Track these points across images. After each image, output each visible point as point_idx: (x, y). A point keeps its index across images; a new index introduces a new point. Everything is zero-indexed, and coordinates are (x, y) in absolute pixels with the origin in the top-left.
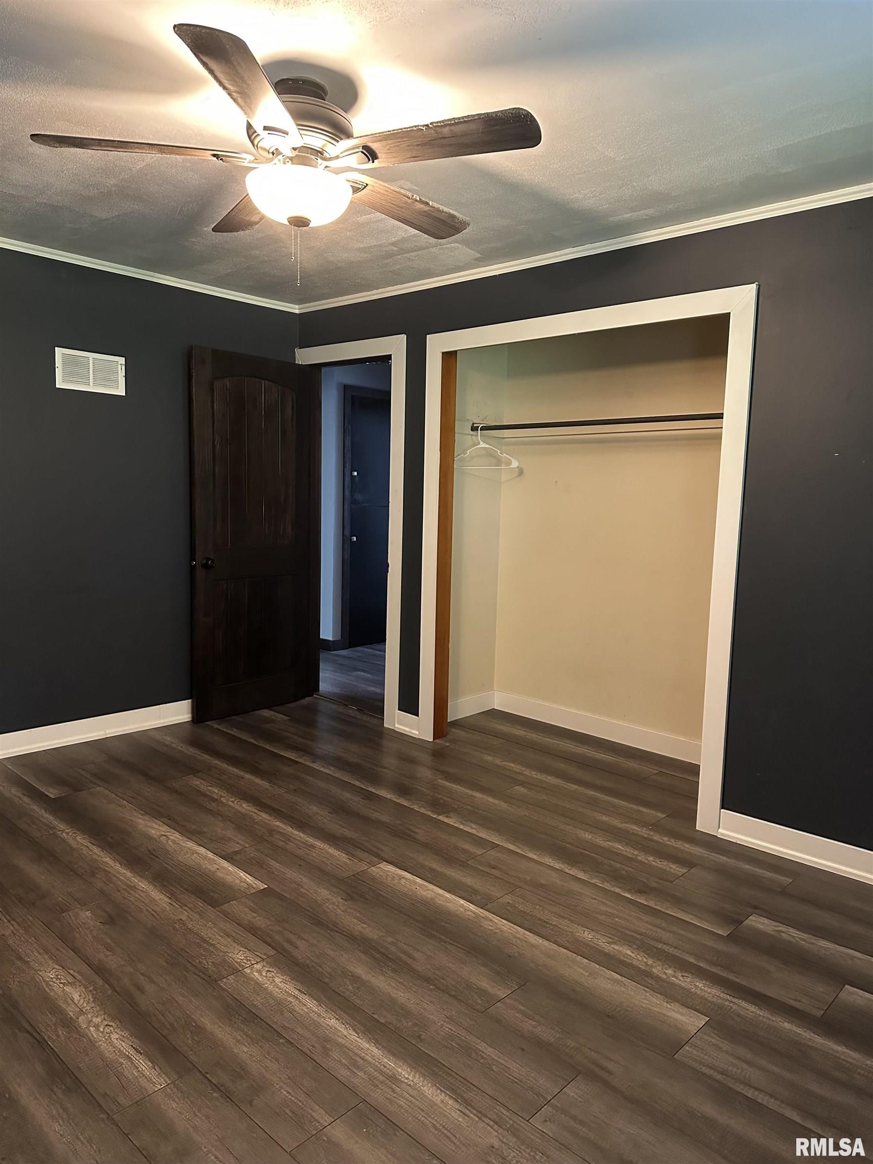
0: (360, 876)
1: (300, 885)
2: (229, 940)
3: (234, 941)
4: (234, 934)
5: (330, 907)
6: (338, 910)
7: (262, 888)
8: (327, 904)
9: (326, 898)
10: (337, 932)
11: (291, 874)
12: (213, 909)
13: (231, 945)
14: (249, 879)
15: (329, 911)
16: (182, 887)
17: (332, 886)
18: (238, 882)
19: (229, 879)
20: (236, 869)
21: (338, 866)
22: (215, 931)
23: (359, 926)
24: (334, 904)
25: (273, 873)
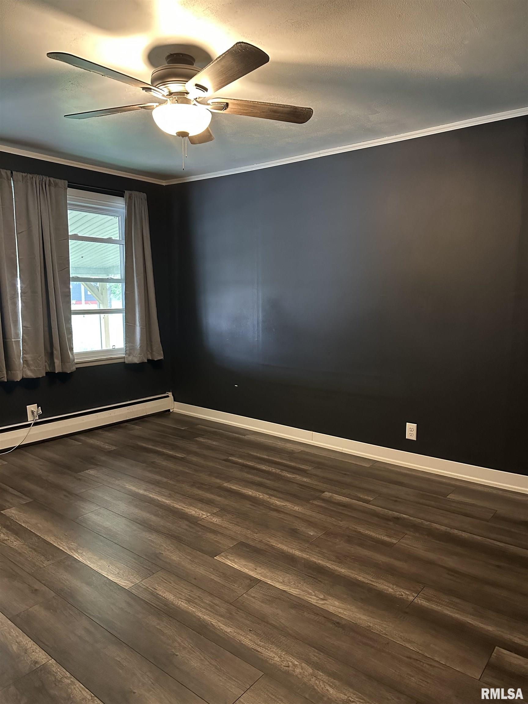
0: (149, 573)
1: (192, 561)
2: (224, 526)
3: (221, 525)
4: (223, 529)
5: (170, 548)
6: (165, 546)
7: (217, 556)
8: (172, 549)
9: (173, 554)
10: (165, 534)
11: (201, 571)
12: (242, 540)
13: (221, 523)
14: (229, 563)
15: (171, 545)
16: (270, 553)
17: (170, 563)
18: (236, 560)
19: (243, 562)
20: (242, 570)
21: (165, 581)
22: (234, 529)
23: (153, 538)
24: (168, 550)
25: (214, 569)
